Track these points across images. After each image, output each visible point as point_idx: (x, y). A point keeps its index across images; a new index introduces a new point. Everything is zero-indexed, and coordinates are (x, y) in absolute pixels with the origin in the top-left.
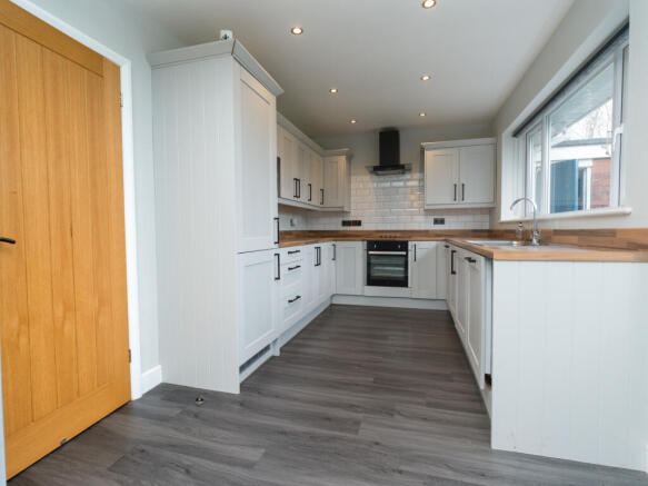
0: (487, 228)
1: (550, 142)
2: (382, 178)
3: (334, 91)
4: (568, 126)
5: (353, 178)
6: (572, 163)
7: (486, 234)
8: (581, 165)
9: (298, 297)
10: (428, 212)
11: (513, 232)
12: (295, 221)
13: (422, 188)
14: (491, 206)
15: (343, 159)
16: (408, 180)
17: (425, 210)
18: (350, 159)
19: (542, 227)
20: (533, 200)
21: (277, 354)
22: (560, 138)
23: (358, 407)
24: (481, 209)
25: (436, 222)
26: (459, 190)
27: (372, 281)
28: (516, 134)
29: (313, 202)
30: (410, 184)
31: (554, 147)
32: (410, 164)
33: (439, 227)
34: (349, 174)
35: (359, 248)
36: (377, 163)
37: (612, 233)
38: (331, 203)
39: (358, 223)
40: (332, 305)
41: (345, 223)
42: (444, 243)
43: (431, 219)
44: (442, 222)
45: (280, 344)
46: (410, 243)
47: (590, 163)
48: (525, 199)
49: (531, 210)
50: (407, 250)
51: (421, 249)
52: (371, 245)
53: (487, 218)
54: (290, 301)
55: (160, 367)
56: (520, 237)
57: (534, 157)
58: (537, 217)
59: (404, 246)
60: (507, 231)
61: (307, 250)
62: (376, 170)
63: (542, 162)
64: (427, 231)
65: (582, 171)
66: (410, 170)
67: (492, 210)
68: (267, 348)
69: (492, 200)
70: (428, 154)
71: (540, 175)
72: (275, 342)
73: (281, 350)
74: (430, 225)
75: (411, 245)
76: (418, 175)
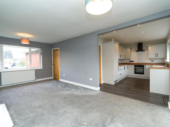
0: (165, 63)
5: (132, 53)
10: (150, 59)
13: (148, 54)
15: (129, 49)
18: (131, 49)
21: (118, 82)
25: (152, 61)
26: (157, 55)
27: (135, 73)
30: (145, 53)
32: (145, 50)
34: (131, 51)
35: (133, 66)
36: (137, 50)
38: (127, 57)
39: (133, 61)
41: (130, 61)
44: (153, 61)
51: (147, 67)
52: (135, 66)
54: (120, 75)
55: (103, 81)
59: (143, 66)
61: (123, 67)
68: (117, 81)
70: (149, 48)
74: (150, 62)
75: (145, 66)
76: (147, 51)
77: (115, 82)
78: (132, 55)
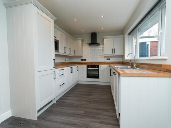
0: (122, 61)
1: (139, 37)
2: (92, 47)
3: (75, 20)
4: (144, 32)
5: (84, 47)
6: (145, 43)
7: (121, 63)
8: (147, 43)
9: (64, 84)
10: (105, 57)
11: (128, 63)
12: (66, 59)
13: (103, 50)
14: (122, 55)
15: (80, 41)
16: (99, 47)
17: (104, 56)
18: (83, 41)
19: (137, 62)
20: (134, 54)
21: (55, 103)
22: (142, 35)
23: (77, 124)
24: (120, 56)
25: (107, 59)
26: (113, 50)
28: (129, 34)
29: (71, 54)
30: (100, 48)
31: (140, 38)
32: (100, 43)
33: (108, 61)
34: (82, 45)
35: (85, 67)
36: (90, 43)
37: (160, 66)
38: (77, 54)
39: (85, 60)
40: (77, 84)
41: (82, 60)
42: (109, 66)
43: (106, 59)
44: (109, 59)
45: (56, 100)
46: (99, 66)
47: (150, 43)
48: (132, 53)
49: (133, 56)
50: (99, 68)
51: (102, 67)
52: (88, 67)
53: (121, 58)
54: (60, 85)
55: (11, 111)
56: (130, 64)
57: (134, 41)
58: (135, 59)
60: (127, 62)
62: (90, 44)
63: (137, 42)
64: (105, 62)
65: (147, 45)
66: (100, 45)
67: (123, 56)
68: (51, 101)
69: (123, 53)
70: (105, 40)
71: (136, 46)
72: (54, 99)
73: (57, 101)
74: (106, 61)
75: (100, 66)
76: (102, 46)
77: (39, 111)
78: (84, 51)
